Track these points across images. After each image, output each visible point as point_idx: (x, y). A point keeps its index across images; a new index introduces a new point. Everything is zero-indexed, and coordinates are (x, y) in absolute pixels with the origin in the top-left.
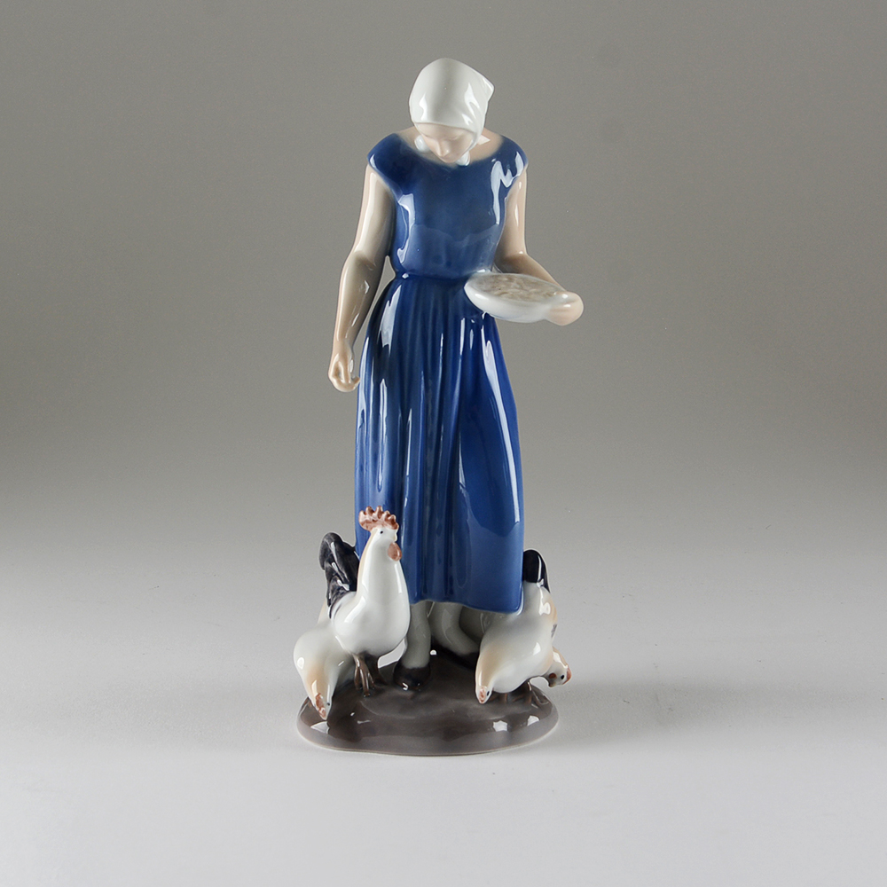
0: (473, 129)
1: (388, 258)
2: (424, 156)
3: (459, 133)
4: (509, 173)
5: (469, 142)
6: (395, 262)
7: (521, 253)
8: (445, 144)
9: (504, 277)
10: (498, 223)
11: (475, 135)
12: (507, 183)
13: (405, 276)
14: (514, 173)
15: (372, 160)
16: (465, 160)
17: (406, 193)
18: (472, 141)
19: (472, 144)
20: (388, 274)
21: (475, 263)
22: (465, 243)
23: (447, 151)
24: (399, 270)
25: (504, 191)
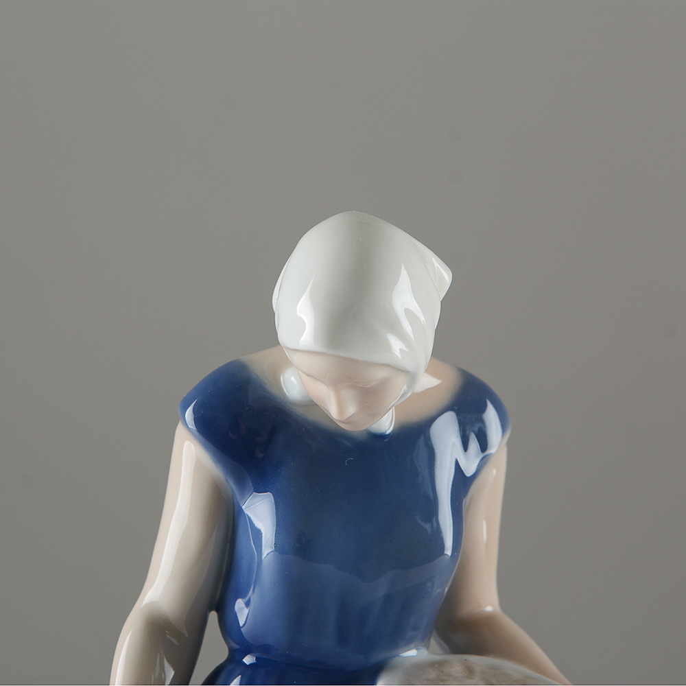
0: (408, 365)
1: (213, 616)
2: (299, 411)
3: (380, 374)
4: (474, 444)
5: (399, 390)
6: (228, 626)
7: (489, 609)
8: (348, 395)
9: (456, 663)
10: (448, 552)
11: (412, 377)
12: (469, 469)
13: (248, 660)
14: (484, 445)
15: (189, 414)
16: (386, 424)
17: (259, 490)
18: (405, 388)
19: (405, 393)
20: (214, 650)
21: (397, 636)
22: (379, 588)
23: (351, 409)
24: (238, 643)
25: (462, 483)
